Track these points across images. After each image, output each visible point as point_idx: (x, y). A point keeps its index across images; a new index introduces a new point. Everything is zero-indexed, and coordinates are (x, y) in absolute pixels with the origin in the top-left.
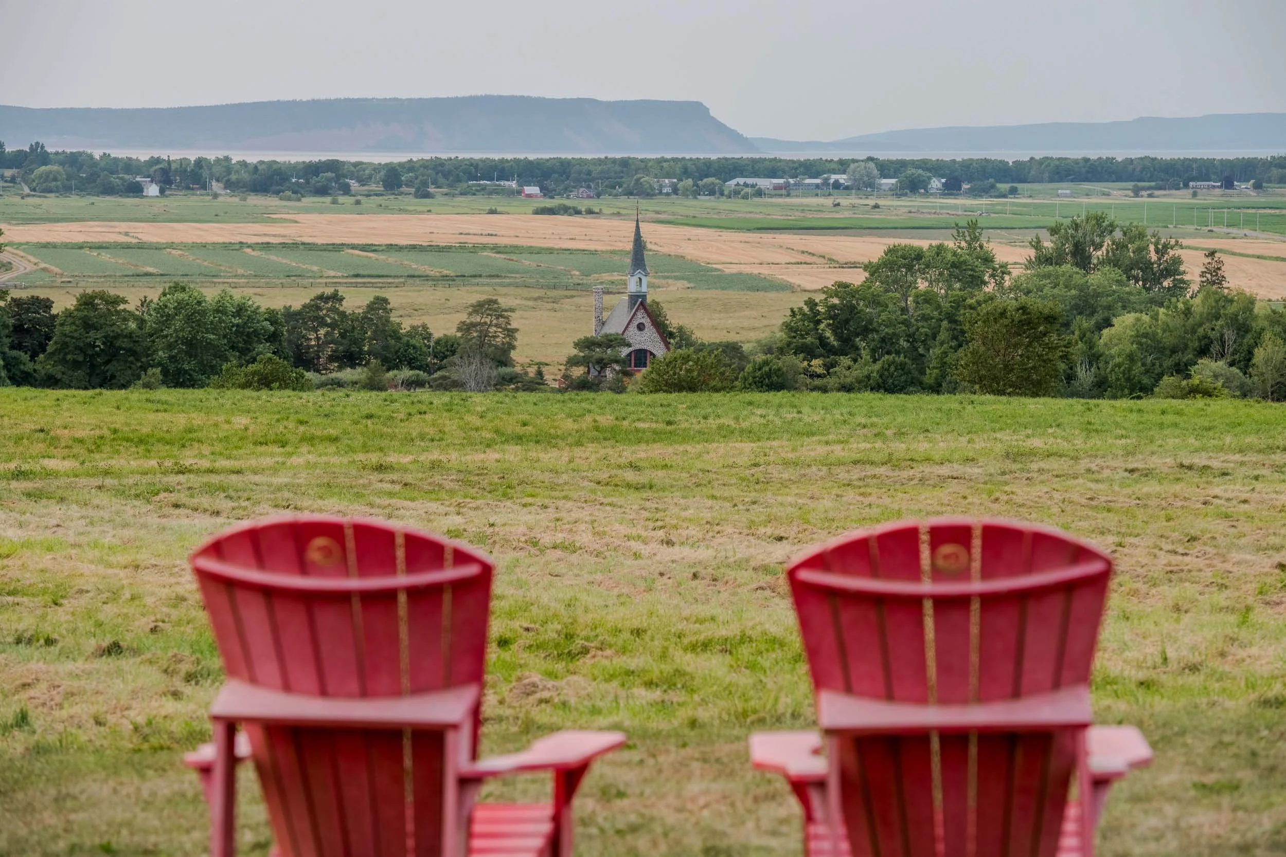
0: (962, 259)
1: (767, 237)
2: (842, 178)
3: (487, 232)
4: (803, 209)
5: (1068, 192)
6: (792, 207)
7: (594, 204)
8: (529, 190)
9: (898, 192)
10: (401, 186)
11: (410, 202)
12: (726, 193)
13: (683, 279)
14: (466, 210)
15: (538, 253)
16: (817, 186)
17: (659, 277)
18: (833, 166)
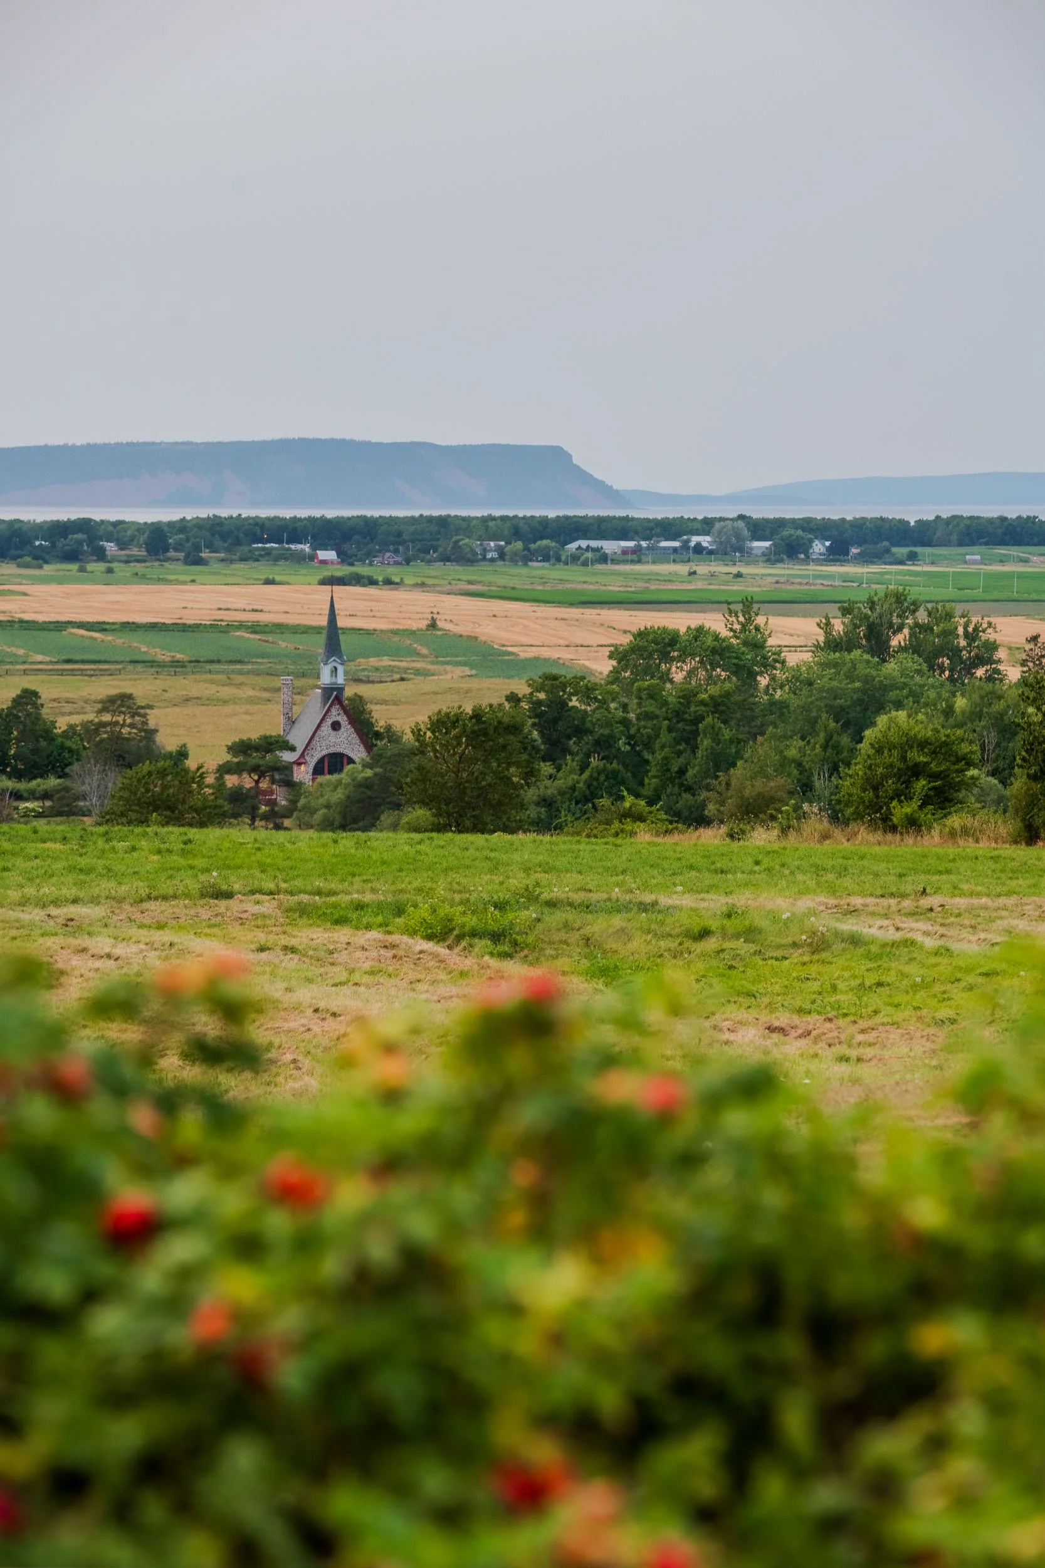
0: (724, 644)
1: (590, 613)
2: (705, 541)
3: (250, 607)
4: (649, 578)
5: (978, 557)
6: (637, 576)
7: (395, 574)
8: (323, 555)
9: (772, 558)
10: (168, 551)
11: (176, 569)
12: (563, 558)
13: (465, 664)
14: (240, 580)
15: (303, 633)
16: (675, 550)
17: (437, 663)
18: (697, 525)
